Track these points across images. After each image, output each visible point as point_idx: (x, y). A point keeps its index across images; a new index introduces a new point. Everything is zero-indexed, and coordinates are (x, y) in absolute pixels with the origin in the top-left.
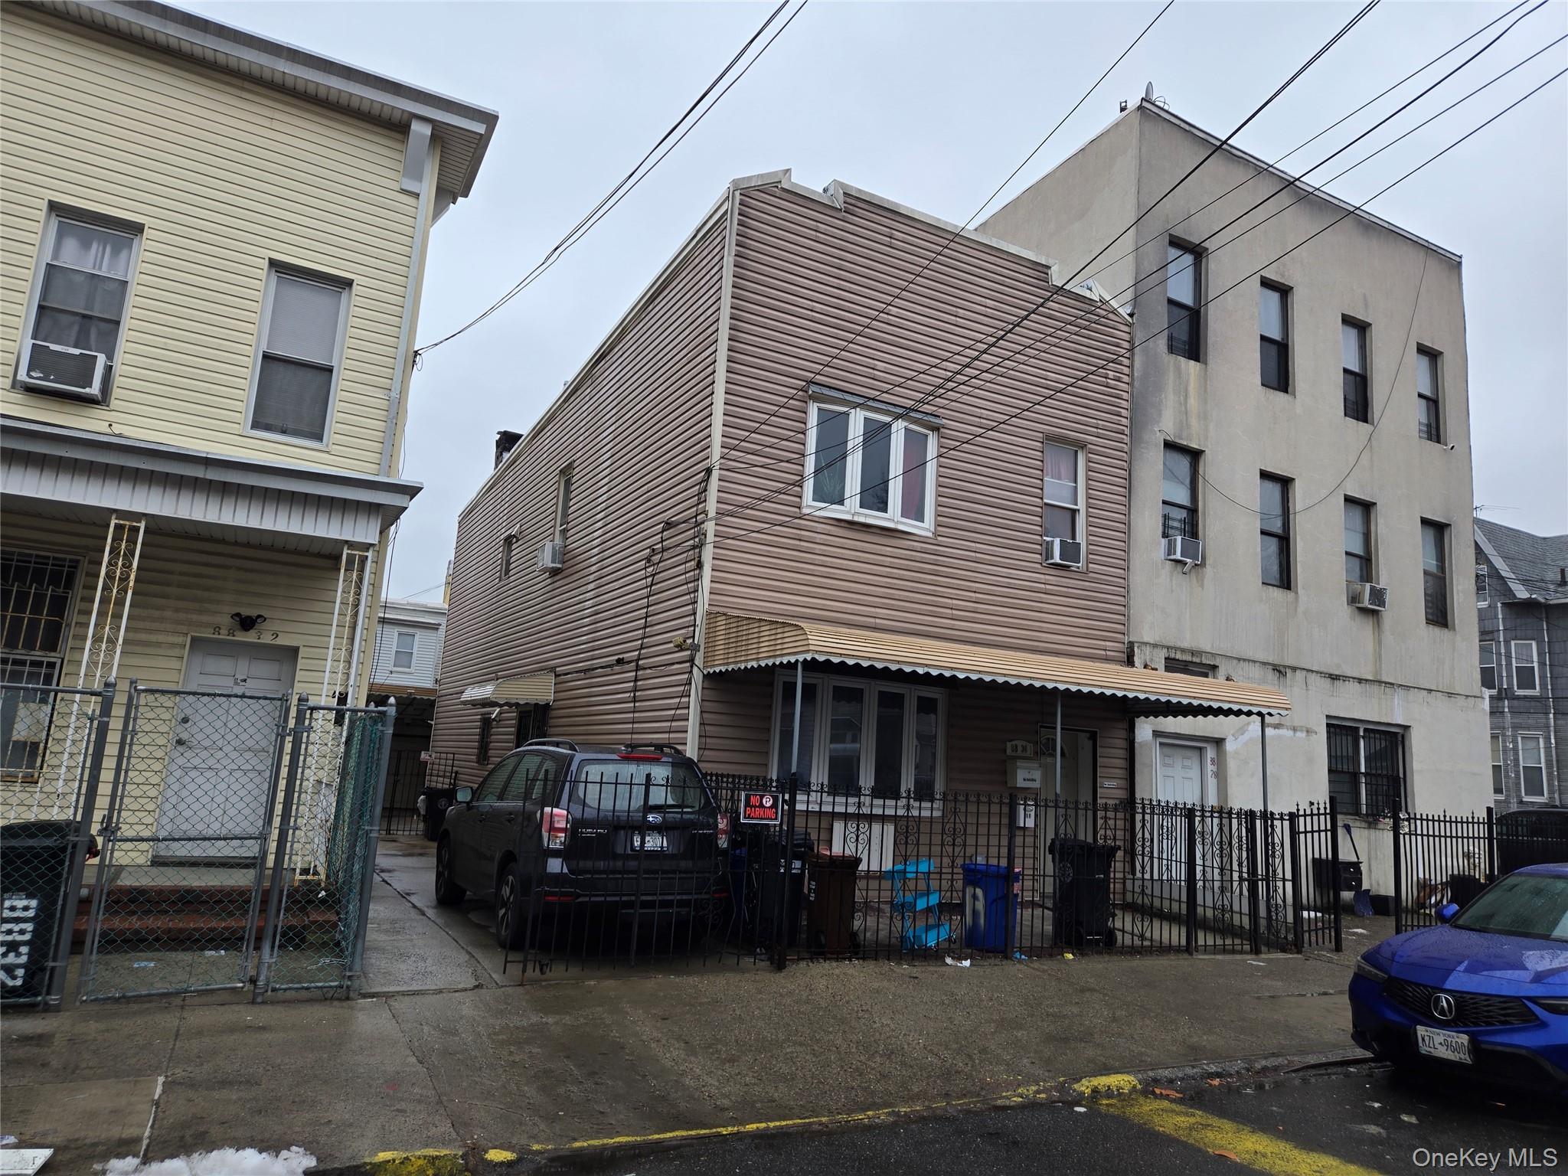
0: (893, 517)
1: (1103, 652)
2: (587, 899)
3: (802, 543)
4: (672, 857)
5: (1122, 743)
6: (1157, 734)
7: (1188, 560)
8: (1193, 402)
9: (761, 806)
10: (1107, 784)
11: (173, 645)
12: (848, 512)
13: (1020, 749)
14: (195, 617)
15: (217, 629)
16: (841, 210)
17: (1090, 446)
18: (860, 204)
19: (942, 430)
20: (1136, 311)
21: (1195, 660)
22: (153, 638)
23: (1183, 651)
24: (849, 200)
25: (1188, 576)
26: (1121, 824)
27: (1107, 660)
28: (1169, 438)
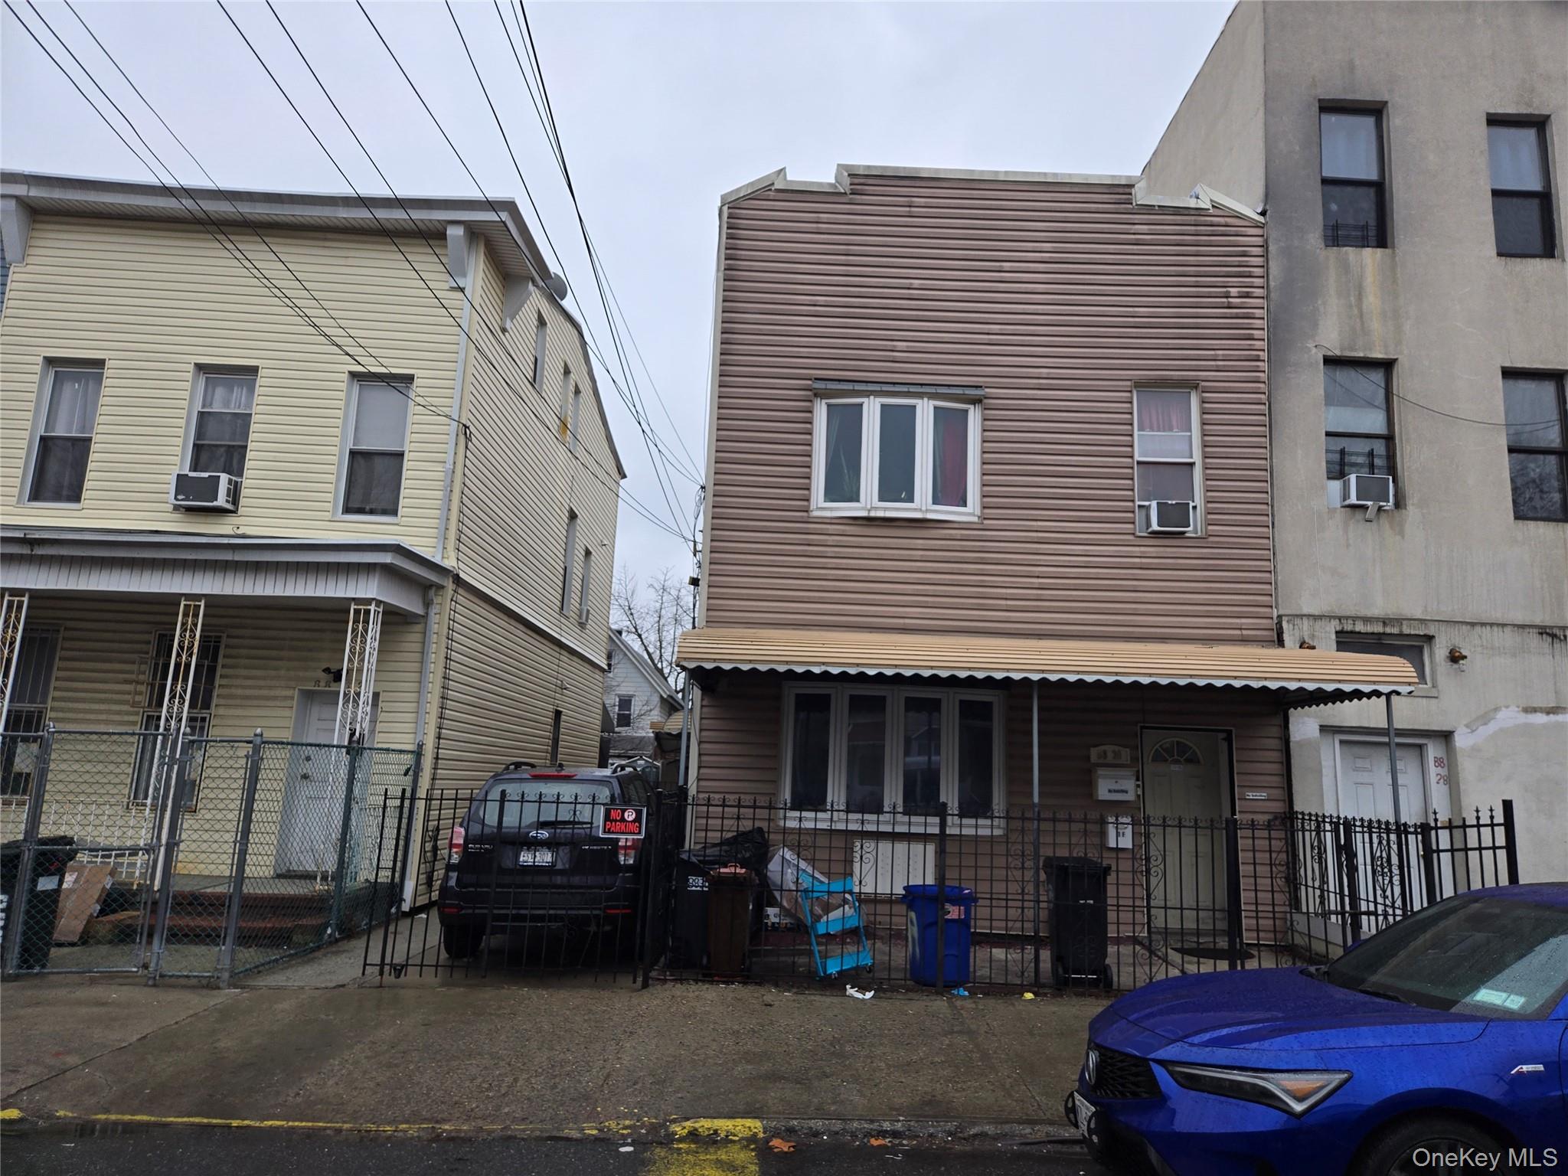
0: (922, 503)
1: (1238, 632)
2: (470, 911)
3: (811, 548)
4: (561, 872)
5: (1274, 743)
6: (1324, 729)
7: (1369, 503)
8: (1372, 300)
9: (623, 820)
10: (1251, 795)
11: (286, 698)
12: (863, 509)
13: (1110, 755)
14: (301, 674)
15: (318, 682)
16: (845, 193)
17: (1203, 384)
18: (870, 181)
19: (986, 401)
20: (1268, 207)
21: (1388, 630)
22: (272, 693)
23: (1366, 620)
24: (856, 181)
25: (1374, 525)
26: (1277, 845)
27: (1244, 641)
28: (1330, 353)
